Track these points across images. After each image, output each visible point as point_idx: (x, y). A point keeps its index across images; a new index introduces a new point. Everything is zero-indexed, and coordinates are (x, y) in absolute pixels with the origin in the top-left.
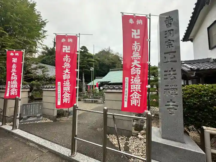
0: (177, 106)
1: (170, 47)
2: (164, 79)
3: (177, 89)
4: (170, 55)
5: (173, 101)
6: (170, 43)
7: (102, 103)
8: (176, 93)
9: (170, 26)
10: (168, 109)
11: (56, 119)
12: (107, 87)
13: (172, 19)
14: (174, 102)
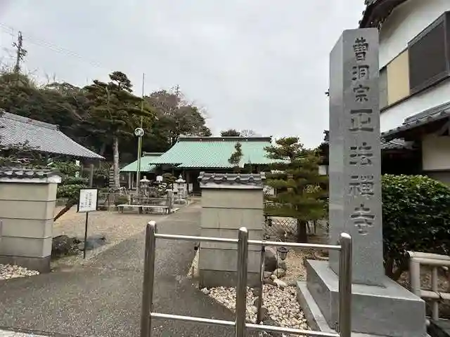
0: (373, 217)
1: (361, 100)
2: (351, 163)
3: (372, 183)
4: (362, 117)
5: (365, 207)
6: (362, 92)
7: (166, 214)
8: (371, 191)
9: (362, 57)
10: (356, 223)
11: (49, 264)
12: (208, 176)
13: (367, 45)
14: (368, 210)
